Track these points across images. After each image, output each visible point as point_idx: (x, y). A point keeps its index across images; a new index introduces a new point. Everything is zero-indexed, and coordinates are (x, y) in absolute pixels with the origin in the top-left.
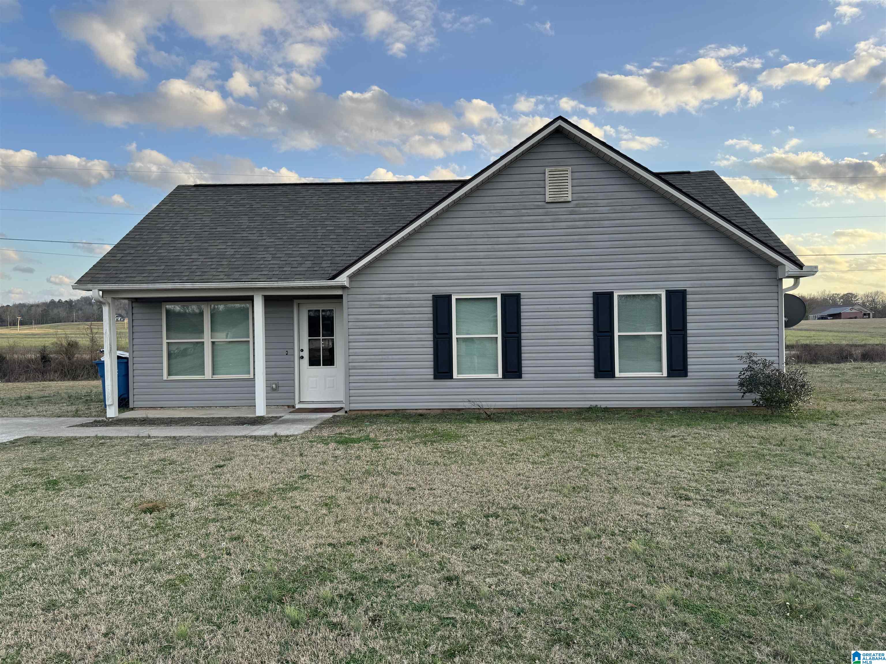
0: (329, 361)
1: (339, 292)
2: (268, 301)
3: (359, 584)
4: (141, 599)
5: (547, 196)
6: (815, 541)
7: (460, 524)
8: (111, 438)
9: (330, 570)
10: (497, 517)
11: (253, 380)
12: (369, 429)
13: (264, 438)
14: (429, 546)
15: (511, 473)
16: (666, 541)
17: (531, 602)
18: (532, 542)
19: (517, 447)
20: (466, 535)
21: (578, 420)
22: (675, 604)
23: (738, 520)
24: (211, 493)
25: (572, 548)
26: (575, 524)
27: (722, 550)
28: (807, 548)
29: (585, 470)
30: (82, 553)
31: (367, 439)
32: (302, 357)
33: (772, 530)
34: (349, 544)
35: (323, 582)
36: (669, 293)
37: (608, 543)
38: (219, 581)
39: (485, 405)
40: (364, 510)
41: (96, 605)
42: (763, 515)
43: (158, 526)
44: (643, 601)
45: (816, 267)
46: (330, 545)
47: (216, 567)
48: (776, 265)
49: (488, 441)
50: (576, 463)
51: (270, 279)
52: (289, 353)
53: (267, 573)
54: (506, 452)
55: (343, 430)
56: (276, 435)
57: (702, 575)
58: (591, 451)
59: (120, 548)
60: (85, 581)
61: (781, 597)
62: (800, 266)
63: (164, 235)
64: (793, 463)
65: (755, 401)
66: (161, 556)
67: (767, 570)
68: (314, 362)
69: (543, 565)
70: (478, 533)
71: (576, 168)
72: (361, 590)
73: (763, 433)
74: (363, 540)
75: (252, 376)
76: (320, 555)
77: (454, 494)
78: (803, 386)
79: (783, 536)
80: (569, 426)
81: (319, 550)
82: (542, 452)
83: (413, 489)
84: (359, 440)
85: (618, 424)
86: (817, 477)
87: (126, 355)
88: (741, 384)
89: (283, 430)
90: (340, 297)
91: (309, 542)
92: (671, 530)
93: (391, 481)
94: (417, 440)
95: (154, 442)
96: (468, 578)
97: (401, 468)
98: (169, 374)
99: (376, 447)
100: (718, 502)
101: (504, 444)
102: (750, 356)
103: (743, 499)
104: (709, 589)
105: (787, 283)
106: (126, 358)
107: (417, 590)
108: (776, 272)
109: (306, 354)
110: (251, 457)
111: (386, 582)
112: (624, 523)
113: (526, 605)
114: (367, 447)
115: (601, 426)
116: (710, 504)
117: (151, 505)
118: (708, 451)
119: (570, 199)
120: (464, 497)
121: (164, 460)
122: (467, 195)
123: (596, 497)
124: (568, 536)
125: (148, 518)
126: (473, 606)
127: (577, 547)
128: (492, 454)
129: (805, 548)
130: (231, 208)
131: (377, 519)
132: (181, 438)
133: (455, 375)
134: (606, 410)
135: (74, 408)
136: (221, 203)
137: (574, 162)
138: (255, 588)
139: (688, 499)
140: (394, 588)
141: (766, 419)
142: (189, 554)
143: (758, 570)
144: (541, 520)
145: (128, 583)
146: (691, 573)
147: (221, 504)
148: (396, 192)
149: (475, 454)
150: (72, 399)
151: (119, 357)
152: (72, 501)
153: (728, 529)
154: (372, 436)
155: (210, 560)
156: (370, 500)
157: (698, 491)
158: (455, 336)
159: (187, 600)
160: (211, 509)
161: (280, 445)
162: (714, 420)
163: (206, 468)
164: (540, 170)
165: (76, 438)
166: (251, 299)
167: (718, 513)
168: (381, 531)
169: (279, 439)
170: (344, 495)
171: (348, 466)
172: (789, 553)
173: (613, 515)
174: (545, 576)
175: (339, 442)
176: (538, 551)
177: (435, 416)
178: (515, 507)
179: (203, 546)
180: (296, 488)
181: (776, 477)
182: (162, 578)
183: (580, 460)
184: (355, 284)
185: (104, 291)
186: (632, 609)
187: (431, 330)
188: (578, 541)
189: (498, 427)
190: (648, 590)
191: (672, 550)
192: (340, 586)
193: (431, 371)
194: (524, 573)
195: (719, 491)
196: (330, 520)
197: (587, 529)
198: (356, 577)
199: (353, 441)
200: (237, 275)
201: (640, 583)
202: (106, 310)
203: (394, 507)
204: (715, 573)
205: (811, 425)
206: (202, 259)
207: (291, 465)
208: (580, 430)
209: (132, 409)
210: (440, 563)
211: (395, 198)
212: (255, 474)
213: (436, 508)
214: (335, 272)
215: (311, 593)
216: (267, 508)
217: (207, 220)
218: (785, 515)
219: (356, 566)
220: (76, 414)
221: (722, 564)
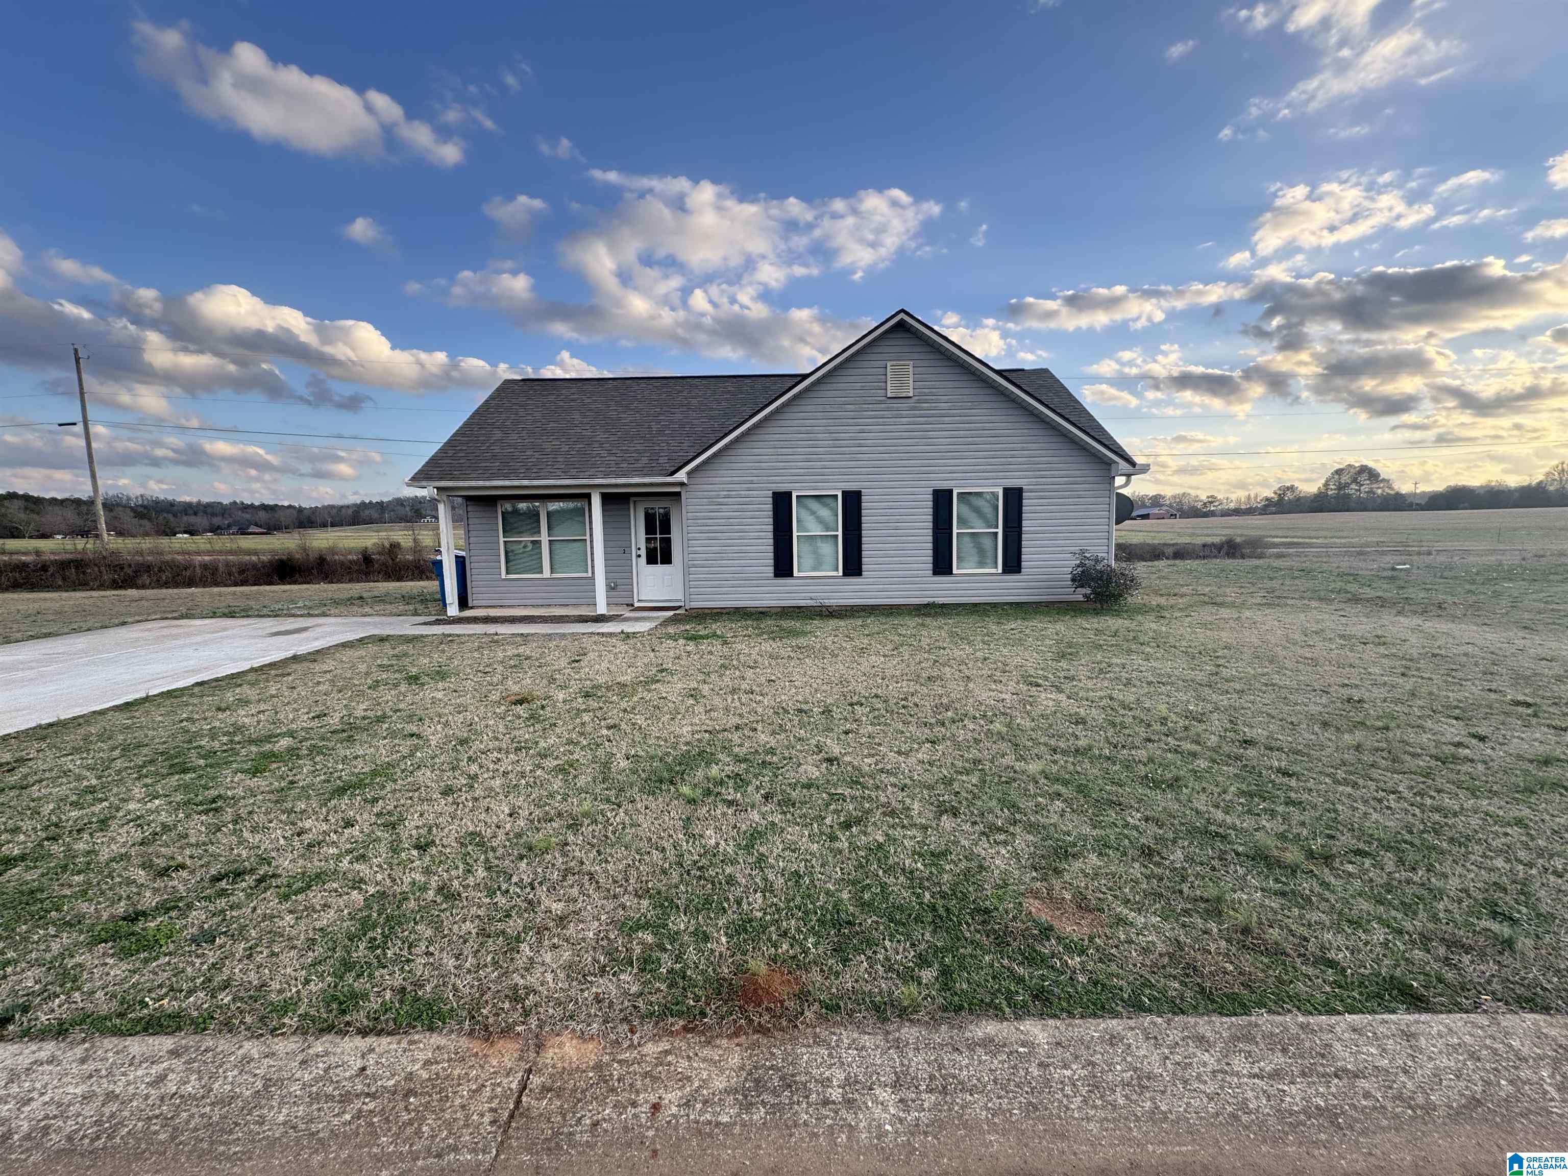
0: (667, 559)
1: (677, 489)
2: (607, 499)
3: (743, 766)
4: (535, 783)
5: (889, 391)
6: (1164, 721)
7: (827, 712)
8: (458, 636)
9: (712, 754)
10: (862, 705)
11: (593, 578)
12: (714, 626)
13: (611, 635)
14: (802, 732)
15: (865, 666)
16: (1027, 724)
17: (911, 778)
18: (900, 726)
19: (866, 641)
20: (836, 722)
21: (918, 616)
22: (1046, 778)
23: (1089, 703)
24: (574, 687)
25: (939, 731)
26: (938, 708)
27: (1079, 730)
28: (1157, 727)
29: (935, 661)
30: (463, 742)
31: (714, 635)
32: (639, 556)
33: (1122, 712)
34: (725, 730)
35: (708, 764)
36: (1007, 491)
37: (971, 727)
38: (606, 765)
39: (827, 602)
40: (729, 700)
41: (491, 789)
42: (1111, 699)
43: (532, 717)
44: (1016, 776)
45: (1149, 465)
46: (706, 731)
47: (600, 752)
48: (1109, 463)
49: (836, 636)
50: (926, 655)
51: (606, 476)
52: (626, 550)
53: (652, 758)
54: (855, 647)
55: (688, 627)
56: (622, 632)
57: (1064, 752)
58: (937, 644)
59: (501, 737)
60: (474, 768)
61: (1142, 770)
62: (1133, 464)
63: (496, 431)
64: (1129, 651)
65: (1085, 596)
66: (542, 744)
67: (1123, 747)
68: (651, 559)
69: (916, 746)
70: (846, 719)
71: (918, 363)
72: (747, 771)
73: (1096, 626)
74: (737, 728)
75: (590, 575)
76: (700, 741)
77: (815, 685)
78: (1132, 581)
79: (1134, 717)
80: (912, 622)
81: (696, 736)
82: (890, 647)
83: (774, 681)
84: (706, 637)
85: (957, 619)
86: (1154, 664)
87: (463, 553)
88: (1073, 580)
89: (629, 628)
90: (678, 494)
91: (685, 729)
92: (1028, 713)
93: (749, 673)
94: (765, 636)
95: (504, 639)
96: (847, 759)
97: (756, 662)
98: (507, 573)
99: (725, 643)
100: (1067, 686)
101: (852, 639)
102: (1082, 552)
103: (1090, 684)
104: (1073, 764)
105: (1119, 481)
106: (463, 557)
107: (802, 769)
108: (1109, 470)
109: (643, 552)
110: (604, 653)
111: (770, 764)
112: (983, 708)
113: (908, 781)
114: (717, 643)
115: (941, 621)
116: (1060, 690)
117: (519, 697)
118: (1048, 642)
119: (911, 394)
120: (825, 687)
121: (518, 655)
122: (807, 389)
123: (952, 685)
124: (933, 721)
125: (519, 709)
126: (857, 783)
127: (943, 730)
128: (842, 648)
129: (1155, 727)
130: (561, 404)
131: (745, 710)
132: (528, 635)
133: (796, 574)
134: (943, 606)
135: (411, 607)
136: (552, 398)
137: (916, 356)
138: (644, 771)
139: (1038, 685)
140: (778, 769)
141: (1097, 613)
142: (570, 742)
143: (1115, 747)
144: (904, 707)
145: (519, 769)
146: (1055, 751)
147: (587, 695)
148: (730, 386)
149: (826, 648)
150: (407, 599)
151: (457, 557)
152: (439, 695)
153: (1082, 711)
154: (719, 633)
155: (593, 747)
156: (734, 691)
157: (1046, 679)
158: (795, 534)
159: (581, 782)
160: (580, 700)
161: (631, 641)
162: (1047, 614)
163: (563, 663)
164: (882, 363)
165: (422, 636)
166: (588, 497)
167: (1069, 698)
168: (752, 719)
169: (627, 636)
170: (706, 687)
171: (703, 661)
172: (1142, 731)
173: (971, 700)
174: (920, 756)
175: (687, 639)
176: (908, 735)
177: (776, 614)
178: (877, 696)
179: (582, 734)
180: (658, 681)
181: (1117, 665)
182: (550, 763)
183: (929, 652)
184: (693, 481)
185: (438, 488)
186: (1007, 783)
187: (771, 528)
188: (943, 724)
189: (842, 623)
190: (1018, 766)
191: (1033, 730)
192: (727, 768)
193: (771, 569)
194: (899, 753)
195: (1065, 678)
196: (699, 709)
197: (950, 714)
198: (739, 760)
199: (702, 637)
200: (574, 472)
201: (1009, 760)
202: (441, 507)
203: (759, 698)
204: (1077, 751)
205: (1140, 617)
206: (537, 455)
207: (646, 660)
208: (923, 625)
209: (472, 608)
210: (817, 746)
211: (729, 392)
212: (613, 668)
213: (800, 698)
214: (673, 469)
215: (700, 774)
216: (635, 699)
217: (538, 415)
218: (1132, 698)
219: (736, 750)
220: (416, 613)
221: (1082, 743)
